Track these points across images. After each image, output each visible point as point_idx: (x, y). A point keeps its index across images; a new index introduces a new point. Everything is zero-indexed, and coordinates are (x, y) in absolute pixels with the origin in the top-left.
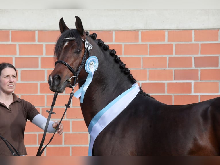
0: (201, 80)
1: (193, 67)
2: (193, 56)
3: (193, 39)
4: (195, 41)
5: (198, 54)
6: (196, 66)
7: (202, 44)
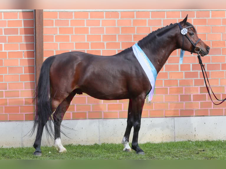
0: (8, 43)
1: (3, 35)
2: (3, 28)
3: (3, 18)
4: (4, 19)
5: (6, 26)
6: (5, 34)
7: (8, 21)
